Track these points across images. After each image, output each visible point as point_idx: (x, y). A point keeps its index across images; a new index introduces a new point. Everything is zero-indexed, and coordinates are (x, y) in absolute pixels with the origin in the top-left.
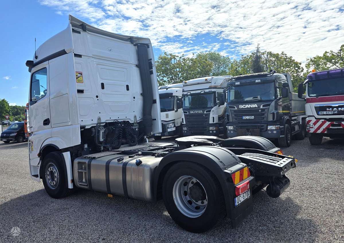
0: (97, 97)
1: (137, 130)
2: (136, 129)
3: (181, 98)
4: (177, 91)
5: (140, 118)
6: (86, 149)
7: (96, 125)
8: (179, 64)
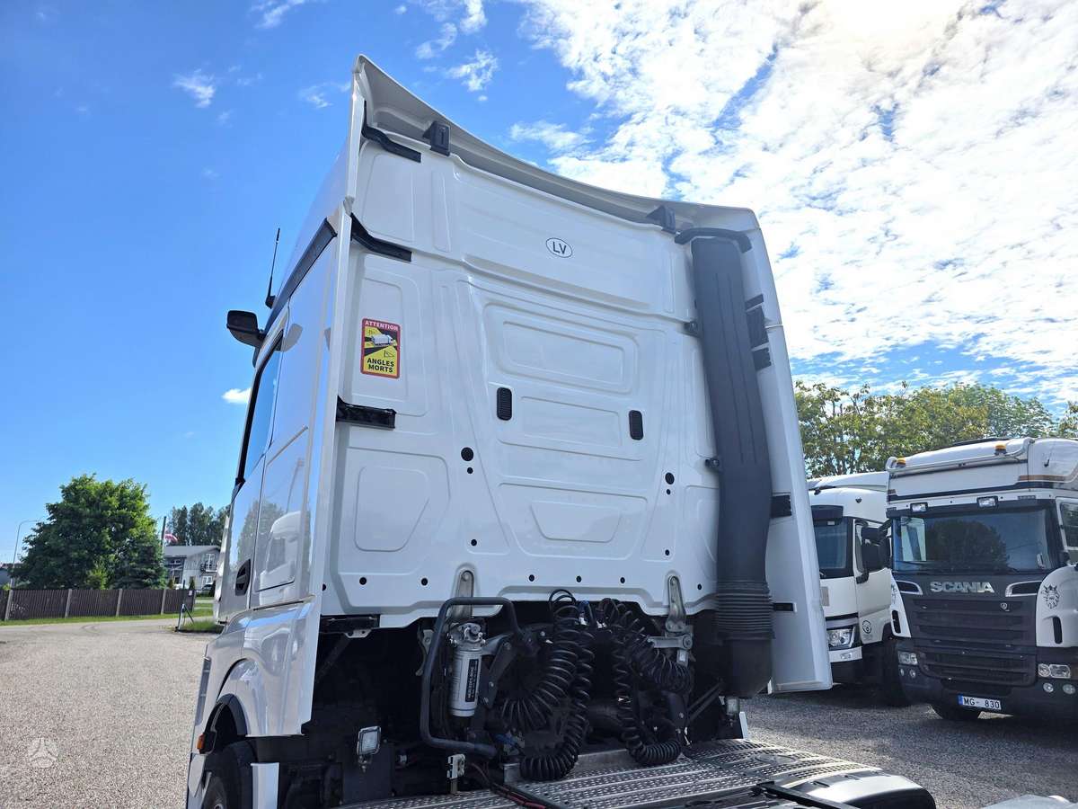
0: (467, 454)
1: (682, 657)
2: (675, 650)
3: (885, 526)
4: (859, 501)
5: (698, 596)
6: (367, 756)
7: (434, 613)
8: (851, 417)
